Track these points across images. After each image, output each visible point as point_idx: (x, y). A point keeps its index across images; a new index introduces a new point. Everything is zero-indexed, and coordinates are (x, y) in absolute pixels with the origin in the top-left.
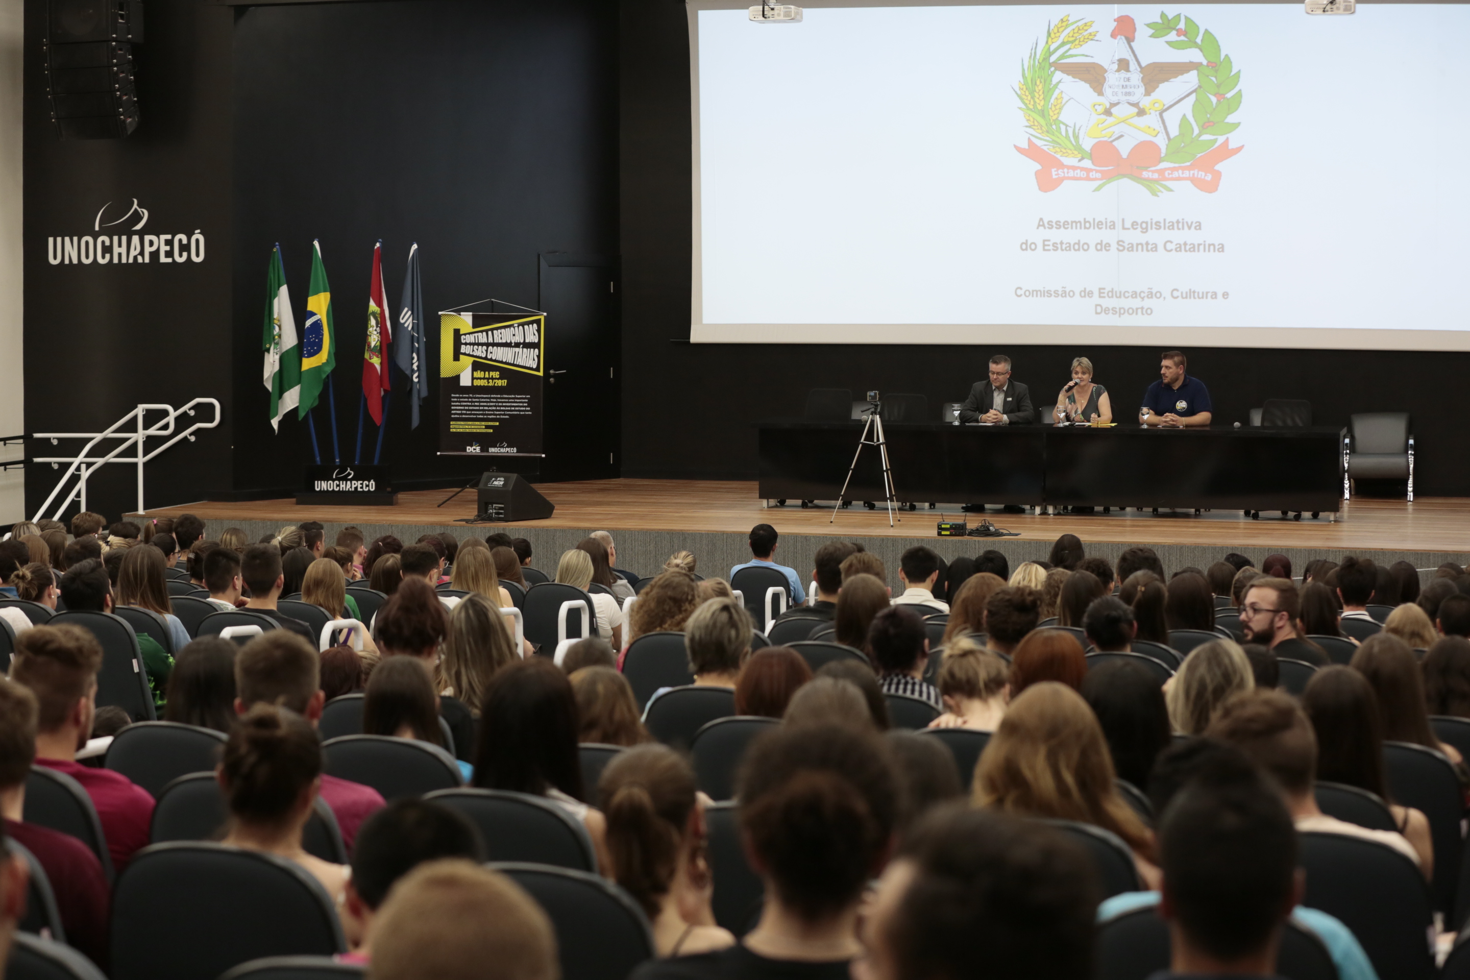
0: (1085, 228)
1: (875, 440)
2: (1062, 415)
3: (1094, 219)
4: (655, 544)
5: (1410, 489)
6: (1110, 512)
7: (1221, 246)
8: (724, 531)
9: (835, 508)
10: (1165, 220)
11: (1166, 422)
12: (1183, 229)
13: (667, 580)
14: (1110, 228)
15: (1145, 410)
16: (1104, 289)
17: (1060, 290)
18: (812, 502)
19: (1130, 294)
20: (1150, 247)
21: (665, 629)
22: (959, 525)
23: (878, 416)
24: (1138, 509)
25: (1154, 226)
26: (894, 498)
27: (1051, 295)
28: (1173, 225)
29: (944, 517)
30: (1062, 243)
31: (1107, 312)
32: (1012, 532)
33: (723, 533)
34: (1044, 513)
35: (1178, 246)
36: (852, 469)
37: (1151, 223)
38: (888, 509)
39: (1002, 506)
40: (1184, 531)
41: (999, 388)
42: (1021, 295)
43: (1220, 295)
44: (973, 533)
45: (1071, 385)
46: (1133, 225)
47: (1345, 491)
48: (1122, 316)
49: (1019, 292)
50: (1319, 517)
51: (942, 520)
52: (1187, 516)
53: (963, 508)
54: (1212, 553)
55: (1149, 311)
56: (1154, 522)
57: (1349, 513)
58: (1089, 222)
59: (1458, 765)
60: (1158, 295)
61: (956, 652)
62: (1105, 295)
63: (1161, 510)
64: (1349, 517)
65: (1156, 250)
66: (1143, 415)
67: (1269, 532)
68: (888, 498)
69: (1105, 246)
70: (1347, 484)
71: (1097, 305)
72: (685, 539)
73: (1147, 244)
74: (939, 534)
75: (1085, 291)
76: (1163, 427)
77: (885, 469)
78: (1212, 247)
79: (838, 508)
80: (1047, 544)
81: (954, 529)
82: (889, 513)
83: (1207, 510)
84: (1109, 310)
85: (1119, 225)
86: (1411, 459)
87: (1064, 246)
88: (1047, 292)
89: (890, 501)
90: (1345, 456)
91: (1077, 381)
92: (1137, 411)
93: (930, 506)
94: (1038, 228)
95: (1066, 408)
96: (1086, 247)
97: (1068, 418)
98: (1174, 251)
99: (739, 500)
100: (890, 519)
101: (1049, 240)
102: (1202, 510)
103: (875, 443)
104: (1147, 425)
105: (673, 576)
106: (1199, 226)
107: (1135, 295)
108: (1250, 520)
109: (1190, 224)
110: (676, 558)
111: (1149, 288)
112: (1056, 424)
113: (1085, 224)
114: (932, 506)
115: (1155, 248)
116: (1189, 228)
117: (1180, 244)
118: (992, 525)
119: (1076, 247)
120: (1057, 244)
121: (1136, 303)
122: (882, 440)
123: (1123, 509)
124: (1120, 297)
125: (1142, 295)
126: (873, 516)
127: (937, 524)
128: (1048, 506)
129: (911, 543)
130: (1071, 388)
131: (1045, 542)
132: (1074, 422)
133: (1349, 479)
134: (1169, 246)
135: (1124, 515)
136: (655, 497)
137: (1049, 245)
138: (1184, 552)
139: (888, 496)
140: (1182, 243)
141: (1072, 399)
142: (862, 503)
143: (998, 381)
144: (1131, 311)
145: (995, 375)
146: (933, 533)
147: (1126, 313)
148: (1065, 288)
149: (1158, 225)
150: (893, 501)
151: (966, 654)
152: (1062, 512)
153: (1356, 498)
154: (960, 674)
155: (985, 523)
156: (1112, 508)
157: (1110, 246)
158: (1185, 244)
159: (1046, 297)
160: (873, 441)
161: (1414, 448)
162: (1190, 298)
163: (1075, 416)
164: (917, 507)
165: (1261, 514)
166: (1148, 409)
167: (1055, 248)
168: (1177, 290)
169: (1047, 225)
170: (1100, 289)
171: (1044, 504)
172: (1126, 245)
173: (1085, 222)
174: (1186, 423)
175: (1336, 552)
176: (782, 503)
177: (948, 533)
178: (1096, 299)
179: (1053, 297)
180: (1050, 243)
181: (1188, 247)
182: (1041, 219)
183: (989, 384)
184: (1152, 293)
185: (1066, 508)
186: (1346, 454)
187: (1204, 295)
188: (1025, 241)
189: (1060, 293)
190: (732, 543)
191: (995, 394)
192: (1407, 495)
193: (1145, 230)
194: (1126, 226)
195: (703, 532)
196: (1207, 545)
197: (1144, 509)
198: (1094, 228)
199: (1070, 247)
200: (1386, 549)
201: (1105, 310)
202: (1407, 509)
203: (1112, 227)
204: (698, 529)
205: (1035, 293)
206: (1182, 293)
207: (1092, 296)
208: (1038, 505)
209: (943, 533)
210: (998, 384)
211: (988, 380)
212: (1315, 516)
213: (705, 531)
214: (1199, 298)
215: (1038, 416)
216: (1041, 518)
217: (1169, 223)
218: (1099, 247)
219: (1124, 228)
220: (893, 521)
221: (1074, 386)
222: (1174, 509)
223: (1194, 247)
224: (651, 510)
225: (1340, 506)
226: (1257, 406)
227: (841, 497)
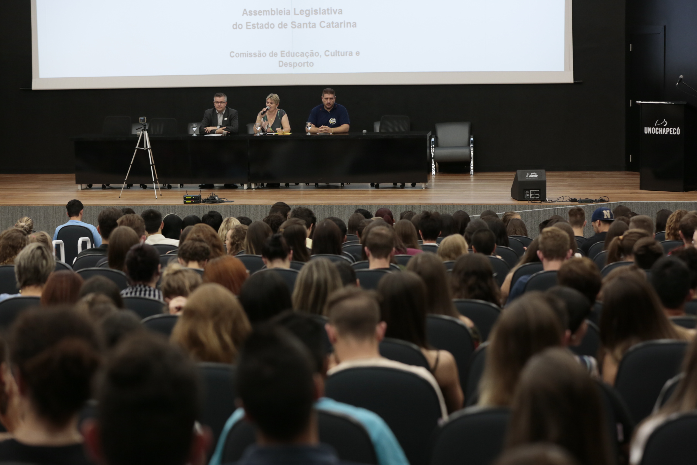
0: (272, 14)
1: (145, 147)
2: (259, 128)
3: (277, 9)
4: (12, 213)
5: (472, 168)
6: (289, 186)
7: (354, 24)
8: (53, 205)
9: (122, 189)
10: (320, 9)
11: (321, 131)
12: (331, 14)
13: (9, 235)
14: (287, 14)
15: (309, 124)
16: (284, 51)
17: (257, 52)
18: (108, 185)
19: (300, 54)
20: (311, 25)
21: (6, 263)
22: (197, 197)
23: (146, 132)
24: (306, 184)
25: (313, 12)
26: (158, 181)
27: (252, 56)
28: (325, 12)
29: (187, 192)
30: (258, 24)
31: (286, 65)
32: (229, 200)
33: (53, 206)
34: (249, 188)
35: (328, 24)
36: (131, 165)
37: (312, 10)
38: (154, 188)
39: (223, 185)
40: (334, 197)
41: (221, 112)
42: (234, 56)
43: (354, 54)
44: (205, 201)
45: (265, 110)
46: (300, 12)
47: (433, 170)
48: (295, 67)
49: (232, 54)
50: (416, 186)
51: (186, 194)
52: (336, 187)
53: (200, 186)
54: (350, 209)
55: (311, 64)
56: (315, 192)
57: (435, 183)
58: (274, 11)
59: (471, 328)
60: (317, 54)
61: (171, 272)
62: (285, 55)
63: (320, 184)
64: (435, 185)
65: (315, 27)
66: (308, 127)
67: (385, 196)
68: (154, 182)
69: (284, 26)
70: (433, 166)
71: (280, 61)
72: (30, 210)
73: (310, 23)
74: (185, 203)
75: (272, 53)
76: (320, 134)
77: (151, 164)
78: (349, 25)
79: (124, 189)
80: (250, 206)
81: (194, 199)
82: (154, 191)
83: (348, 183)
84: (287, 64)
85: (292, 12)
86: (472, 149)
87: (259, 26)
88: (250, 54)
89: (155, 184)
90: (432, 149)
91: (268, 108)
92: (304, 126)
93: (180, 186)
94: (243, 15)
95: (262, 124)
96: (272, 26)
97: (263, 130)
98: (326, 28)
99: (64, 185)
100: (155, 195)
101: (250, 23)
102: (345, 184)
103: (145, 148)
104: (310, 133)
105: (13, 232)
106: (341, 12)
107: (303, 54)
108: (374, 189)
109: (335, 11)
110: (21, 222)
111: (311, 50)
112: (255, 134)
113: (272, 12)
114: (182, 185)
115: (314, 26)
116: (335, 13)
117: (329, 23)
118: (217, 196)
119: (267, 26)
120: (254, 24)
121: (303, 59)
122: (149, 146)
123: (297, 184)
124: (294, 56)
125: (307, 54)
126: (145, 193)
127: (183, 196)
128: (251, 184)
129: (168, 208)
130: (264, 112)
131: (249, 206)
132: (266, 133)
133: (435, 163)
134: (323, 25)
135: (299, 188)
136: (12, 185)
137: (250, 26)
138: (333, 209)
139: (154, 180)
140: (331, 22)
141: (265, 119)
142: (139, 185)
143: (221, 107)
144: (300, 64)
145: (219, 103)
146: (181, 202)
147: (298, 66)
148: (260, 51)
149: (316, 12)
150: (157, 183)
151: (176, 273)
152: (260, 187)
153: (440, 174)
154: (174, 284)
155: (213, 195)
156: (290, 184)
157: (287, 25)
158: (333, 23)
159: (249, 57)
160: (143, 147)
161: (474, 142)
162: (336, 55)
163: (267, 129)
164: (172, 187)
165: (381, 185)
166: (311, 123)
167: (254, 27)
168: (328, 51)
169: (248, 13)
170: (281, 51)
171: (249, 183)
172: (296, 24)
173: (272, 11)
174: (334, 131)
175: (425, 206)
176: (90, 187)
177: (190, 202)
178: (279, 58)
179: (253, 57)
180: (251, 24)
181: (334, 25)
182: (245, 10)
183: (215, 109)
184: (313, 53)
185: (262, 185)
186: (433, 147)
187: (345, 54)
188: (235, 23)
189: (257, 54)
190: (59, 211)
191: (219, 116)
192: (470, 171)
193: (308, 15)
194: (296, 13)
195: (41, 205)
196: (347, 205)
197: (310, 184)
198: (277, 14)
199: (263, 26)
200: (455, 204)
201: (285, 64)
202: (470, 180)
203: (288, 14)
204: (38, 204)
205: (242, 55)
206: (331, 53)
207: (277, 56)
208: (246, 183)
209: (187, 202)
210: (221, 109)
211: (214, 108)
212: (413, 185)
213: (42, 204)
214: (342, 55)
215: (246, 130)
216: (247, 191)
217: (323, 10)
218: (280, 26)
219: (295, 14)
220: (157, 196)
221: (266, 111)
222: (328, 183)
223: (338, 25)
224: (9, 193)
225: (428, 179)
226: (378, 120)
227: (125, 182)
